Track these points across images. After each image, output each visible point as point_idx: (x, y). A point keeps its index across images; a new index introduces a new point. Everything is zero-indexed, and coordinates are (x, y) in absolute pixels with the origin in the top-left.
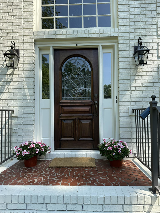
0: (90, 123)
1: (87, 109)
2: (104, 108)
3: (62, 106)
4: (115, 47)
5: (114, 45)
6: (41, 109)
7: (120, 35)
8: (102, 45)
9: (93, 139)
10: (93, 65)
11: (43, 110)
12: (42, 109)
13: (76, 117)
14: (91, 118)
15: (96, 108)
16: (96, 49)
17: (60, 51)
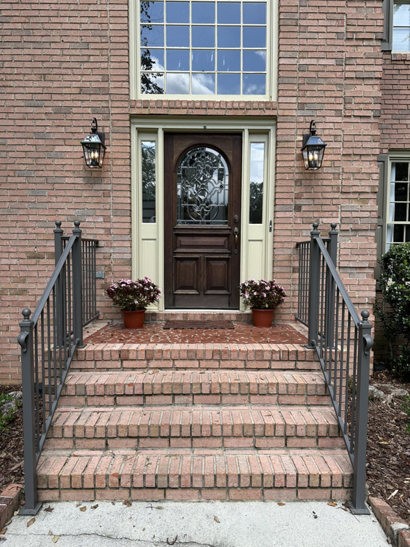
0: (225, 265)
1: (221, 241)
2: (249, 240)
3: (178, 235)
4: (272, 134)
5: (270, 130)
6: (141, 240)
7: (280, 113)
8: (249, 130)
9: (229, 291)
10: (232, 164)
11: (145, 241)
12: (143, 239)
13: (202, 255)
14: (227, 256)
15: (236, 239)
16: (239, 134)
17: (175, 137)
